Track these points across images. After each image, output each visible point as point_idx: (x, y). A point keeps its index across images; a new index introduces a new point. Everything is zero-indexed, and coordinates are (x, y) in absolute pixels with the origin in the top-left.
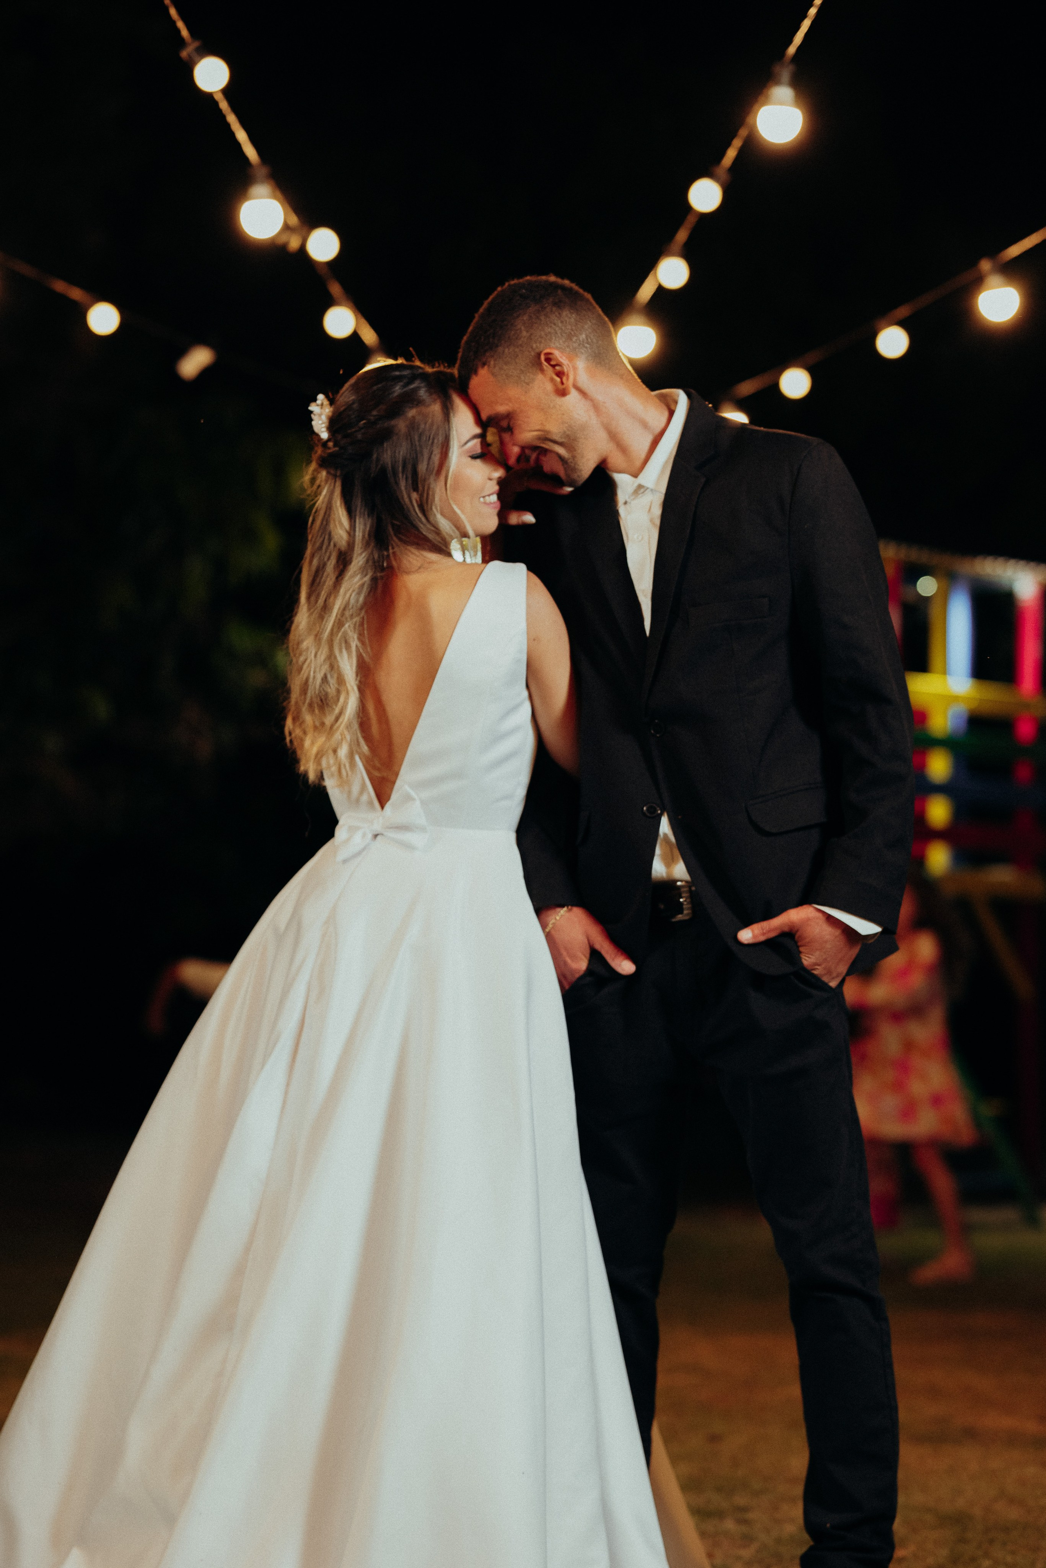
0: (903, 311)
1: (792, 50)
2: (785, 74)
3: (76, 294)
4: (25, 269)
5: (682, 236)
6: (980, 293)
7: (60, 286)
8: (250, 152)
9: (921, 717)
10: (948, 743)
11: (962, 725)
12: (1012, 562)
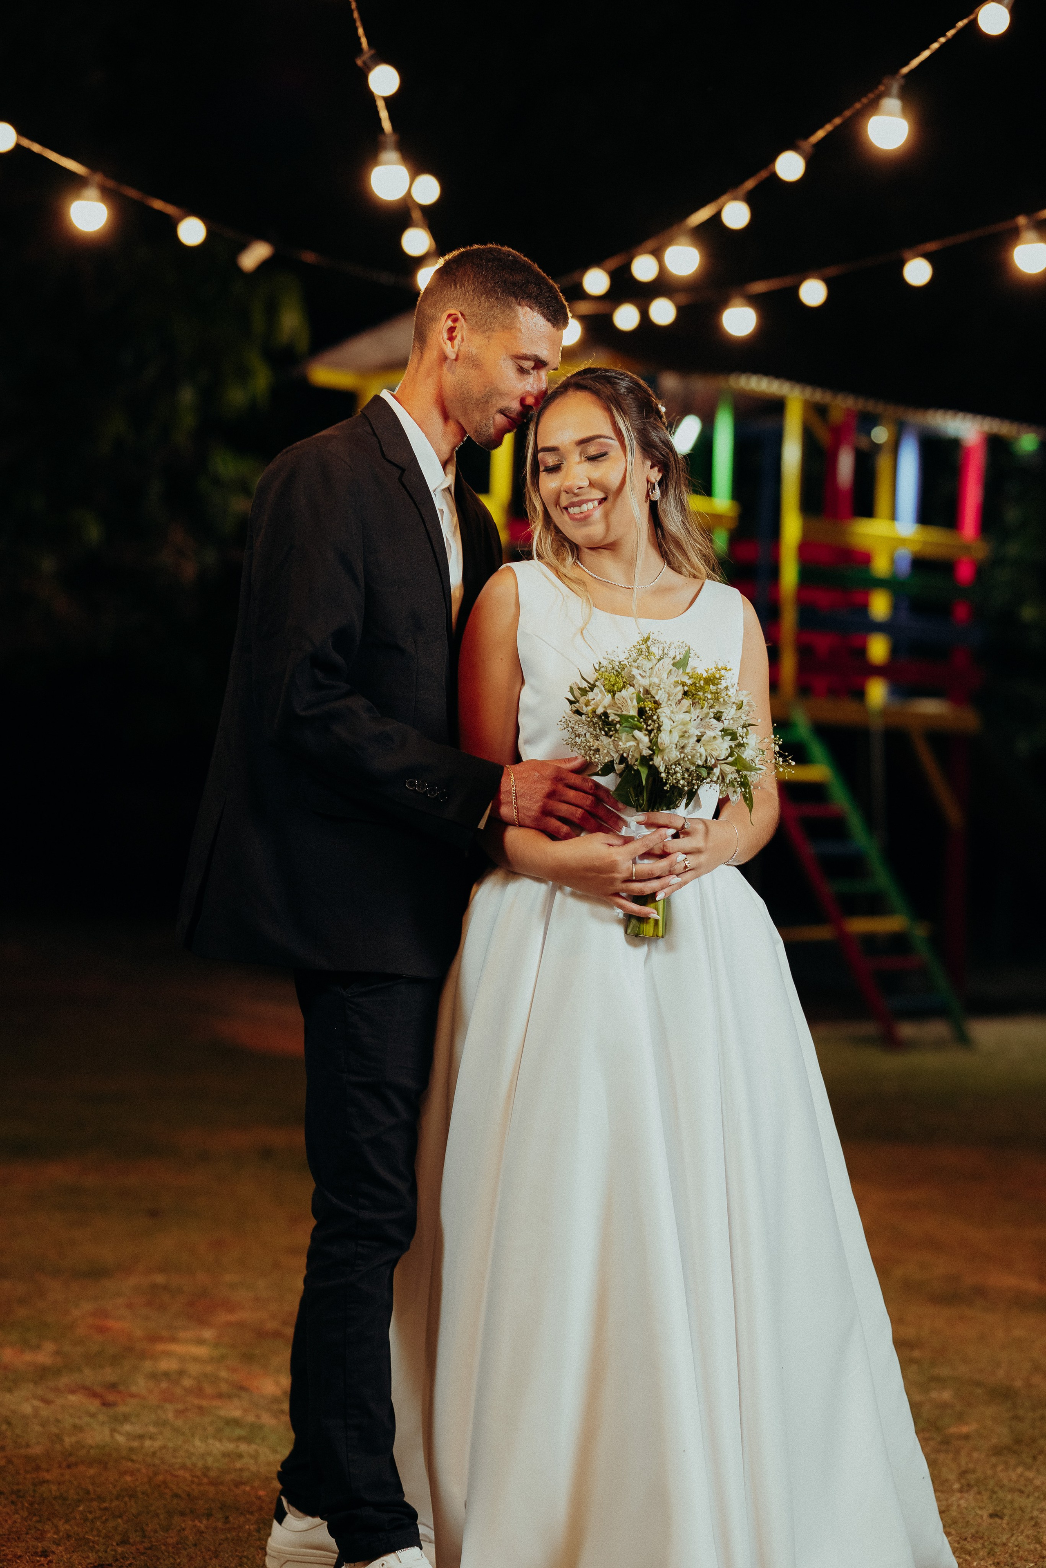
0: (931, 246)
1: (905, 70)
2: (895, 88)
3: (170, 209)
4: (132, 193)
5: (750, 184)
6: (1016, 246)
7: (158, 205)
8: (387, 125)
9: (865, 559)
10: (889, 584)
11: (905, 567)
12: (961, 415)
